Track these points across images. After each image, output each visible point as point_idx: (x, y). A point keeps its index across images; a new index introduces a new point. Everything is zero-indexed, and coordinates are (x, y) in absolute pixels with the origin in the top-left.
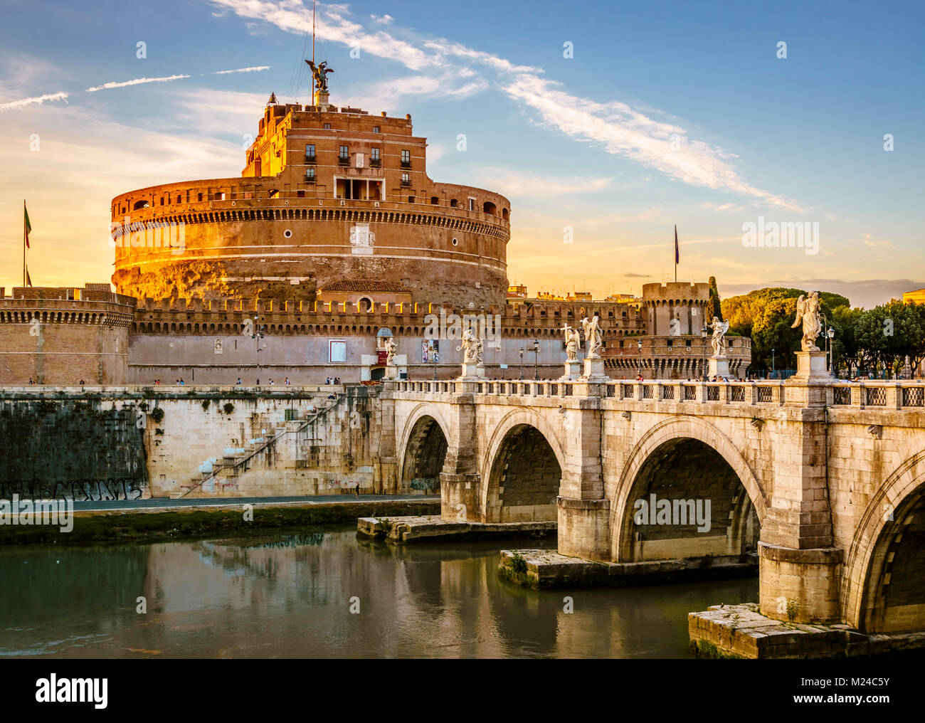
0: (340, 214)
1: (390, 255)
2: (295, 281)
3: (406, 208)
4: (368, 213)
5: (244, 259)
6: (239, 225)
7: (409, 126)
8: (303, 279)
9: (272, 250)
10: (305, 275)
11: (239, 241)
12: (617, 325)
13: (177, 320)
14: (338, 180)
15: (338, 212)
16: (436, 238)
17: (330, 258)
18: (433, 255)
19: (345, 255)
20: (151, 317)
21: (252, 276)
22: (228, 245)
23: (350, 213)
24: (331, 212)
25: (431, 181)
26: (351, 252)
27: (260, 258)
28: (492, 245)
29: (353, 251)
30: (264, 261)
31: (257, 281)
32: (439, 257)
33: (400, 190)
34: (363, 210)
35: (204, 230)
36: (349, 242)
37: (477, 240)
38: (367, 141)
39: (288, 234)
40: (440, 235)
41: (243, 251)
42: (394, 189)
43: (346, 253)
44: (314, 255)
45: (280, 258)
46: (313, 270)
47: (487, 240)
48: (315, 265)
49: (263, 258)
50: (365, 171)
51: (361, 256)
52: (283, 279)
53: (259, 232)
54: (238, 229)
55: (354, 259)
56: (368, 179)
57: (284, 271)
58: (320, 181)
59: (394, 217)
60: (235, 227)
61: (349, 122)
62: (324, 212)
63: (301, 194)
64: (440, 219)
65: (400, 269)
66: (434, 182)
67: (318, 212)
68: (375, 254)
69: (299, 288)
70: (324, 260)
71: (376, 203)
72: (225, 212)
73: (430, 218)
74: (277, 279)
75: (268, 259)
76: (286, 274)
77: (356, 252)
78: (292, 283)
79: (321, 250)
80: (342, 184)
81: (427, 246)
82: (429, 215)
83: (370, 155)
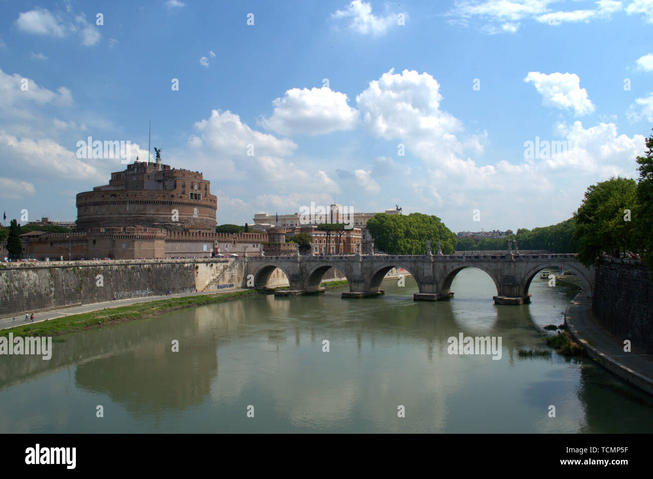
1: (202, 217)
3: (206, 203)
4: (197, 204)
6: (159, 206)
8: (181, 224)
9: (171, 215)
14: (190, 193)
15: (190, 204)
19: (191, 217)
23: (193, 204)
25: (210, 194)
33: (205, 197)
36: (193, 213)
39: (176, 209)
44: (184, 217)
46: (184, 222)
50: (197, 190)
52: (175, 224)
53: (167, 208)
55: (194, 218)
56: (198, 193)
58: (186, 193)
59: (203, 206)
62: (186, 203)
63: (181, 197)
65: (204, 222)
68: (199, 217)
70: (186, 219)
71: (199, 201)
75: (170, 218)
79: (186, 215)
80: (192, 194)
81: (209, 214)
82: (210, 205)
83: (198, 186)
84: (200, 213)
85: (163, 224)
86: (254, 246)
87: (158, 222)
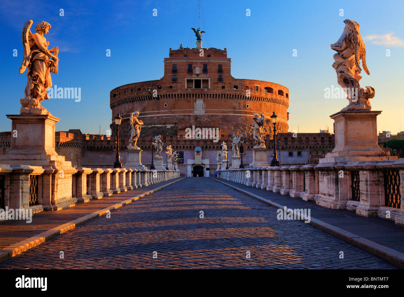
0: (189, 95)
1: (213, 113)
2: (169, 126)
3: (220, 91)
4: (202, 95)
5: (148, 117)
6: (147, 102)
7: (225, 54)
8: (172, 125)
9: (159, 113)
11: (146, 109)
12: (318, 143)
13: (103, 145)
14: (187, 80)
15: (187, 95)
16: (237, 105)
17: (184, 116)
18: (235, 112)
19: (191, 114)
20: (91, 143)
22: (142, 111)
23: (193, 95)
24: (184, 95)
25: (233, 78)
26: (194, 113)
27: (154, 117)
28: (271, 107)
29: (195, 112)
30: (156, 118)
31: (153, 127)
32: (238, 113)
33: (217, 83)
34: (199, 93)
35: (134, 106)
36: (193, 108)
37: (261, 105)
38: (201, 61)
39: (166, 105)
40: (239, 103)
41: (148, 114)
42: (214, 83)
43: (192, 113)
44: (177, 114)
45: (163, 116)
46: (176, 121)
47: (267, 105)
48: (177, 119)
49: (156, 117)
50: (200, 75)
51: (199, 114)
52: (164, 126)
53: (154, 105)
54: (146, 104)
55: (196, 115)
56: (201, 79)
57: (164, 122)
58: (179, 81)
59: (215, 96)
60: (145, 103)
61: (196, 53)
62: (181, 95)
63: (171, 87)
64: (238, 96)
65: (218, 120)
66: (235, 78)
67: (178, 95)
68: (205, 113)
69: (170, 130)
70: (182, 117)
71: (206, 90)
72: (141, 97)
73: (233, 95)
74: (161, 126)
75: (158, 117)
76: (165, 124)
77: (197, 113)
78: (167, 127)
79: (180, 112)
80: (189, 81)
81: (232, 109)
82: (233, 94)
83: (203, 68)
84: (208, 106)
85: (150, 126)
86: (291, 154)
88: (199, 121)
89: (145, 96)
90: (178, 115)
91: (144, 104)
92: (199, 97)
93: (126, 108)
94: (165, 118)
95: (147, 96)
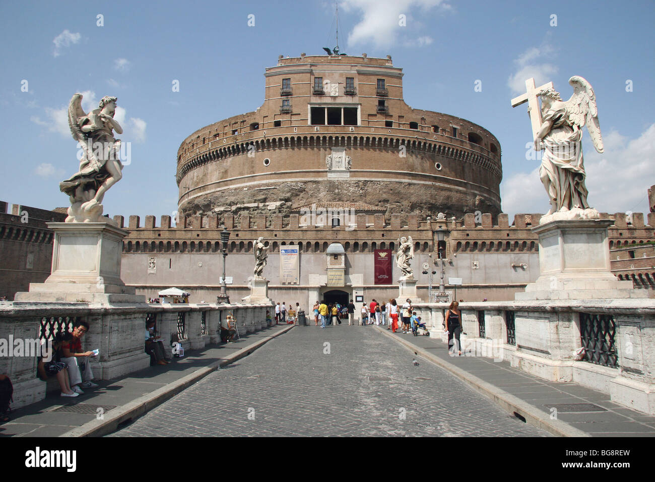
0: (315, 139)
1: (367, 177)
2: (272, 206)
3: (383, 132)
4: (343, 138)
5: (232, 190)
6: (229, 160)
9: (253, 178)
10: (281, 200)
11: (229, 174)
14: (312, 109)
15: (312, 138)
16: (417, 162)
17: (305, 183)
18: (414, 177)
19: (320, 179)
21: (236, 204)
22: (222, 179)
23: (324, 138)
24: (305, 138)
25: (409, 107)
26: (327, 176)
27: (243, 187)
29: (329, 174)
30: (246, 189)
31: (240, 208)
32: (420, 179)
33: (376, 115)
34: (337, 135)
35: (207, 169)
36: (324, 165)
37: (463, 167)
38: (341, 72)
39: (267, 162)
40: (422, 159)
41: (232, 182)
42: (369, 115)
43: (322, 177)
44: (290, 180)
45: (259, 186)
46: (288, 195)
48: (291, 189)
49: (246, 187)
50: (339, 98)
51: (337, 180)
52: (261, 205)
53: (244, 164)
54: (229, 164)
55: (330, 182)
56: (342, 107)
57: (263, 197)
58: (295, 110)
59: (370, 141)
60: (227, 162)
62: (299, 138)
63: (278, 124)
64: (420, 143)
65: (378, 191)
66: (413, 108)
67: (293, 139)
68: (351, 176)
69: (274, 213)
70: (299, 185)
71: (351, 128)
72: (218, 149)
73: (409, 142)
74: (256, 205)
75: (250, 188)
76: (264, 200)
77: (331, 176)
78: (269, 208)
79: (296, 174)
80: (317, 111)
81: (408, 169)
82: (408, 139)
83: (344, 85)
84: (356, 165)
85: (234, 208)
87: (223, 205)
88: (338, 194)
89: (226, 147)
90: (292, 182)
91: (225, 164)
92: (336, 145)
93: (194, 178)
94: (265, 188)
95: (231, 146)
